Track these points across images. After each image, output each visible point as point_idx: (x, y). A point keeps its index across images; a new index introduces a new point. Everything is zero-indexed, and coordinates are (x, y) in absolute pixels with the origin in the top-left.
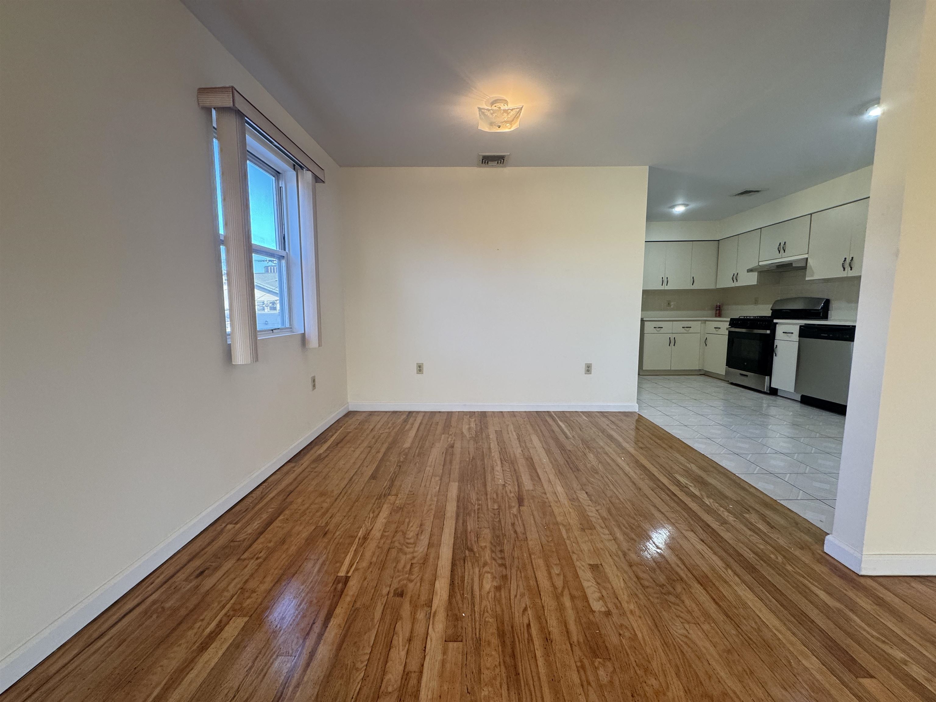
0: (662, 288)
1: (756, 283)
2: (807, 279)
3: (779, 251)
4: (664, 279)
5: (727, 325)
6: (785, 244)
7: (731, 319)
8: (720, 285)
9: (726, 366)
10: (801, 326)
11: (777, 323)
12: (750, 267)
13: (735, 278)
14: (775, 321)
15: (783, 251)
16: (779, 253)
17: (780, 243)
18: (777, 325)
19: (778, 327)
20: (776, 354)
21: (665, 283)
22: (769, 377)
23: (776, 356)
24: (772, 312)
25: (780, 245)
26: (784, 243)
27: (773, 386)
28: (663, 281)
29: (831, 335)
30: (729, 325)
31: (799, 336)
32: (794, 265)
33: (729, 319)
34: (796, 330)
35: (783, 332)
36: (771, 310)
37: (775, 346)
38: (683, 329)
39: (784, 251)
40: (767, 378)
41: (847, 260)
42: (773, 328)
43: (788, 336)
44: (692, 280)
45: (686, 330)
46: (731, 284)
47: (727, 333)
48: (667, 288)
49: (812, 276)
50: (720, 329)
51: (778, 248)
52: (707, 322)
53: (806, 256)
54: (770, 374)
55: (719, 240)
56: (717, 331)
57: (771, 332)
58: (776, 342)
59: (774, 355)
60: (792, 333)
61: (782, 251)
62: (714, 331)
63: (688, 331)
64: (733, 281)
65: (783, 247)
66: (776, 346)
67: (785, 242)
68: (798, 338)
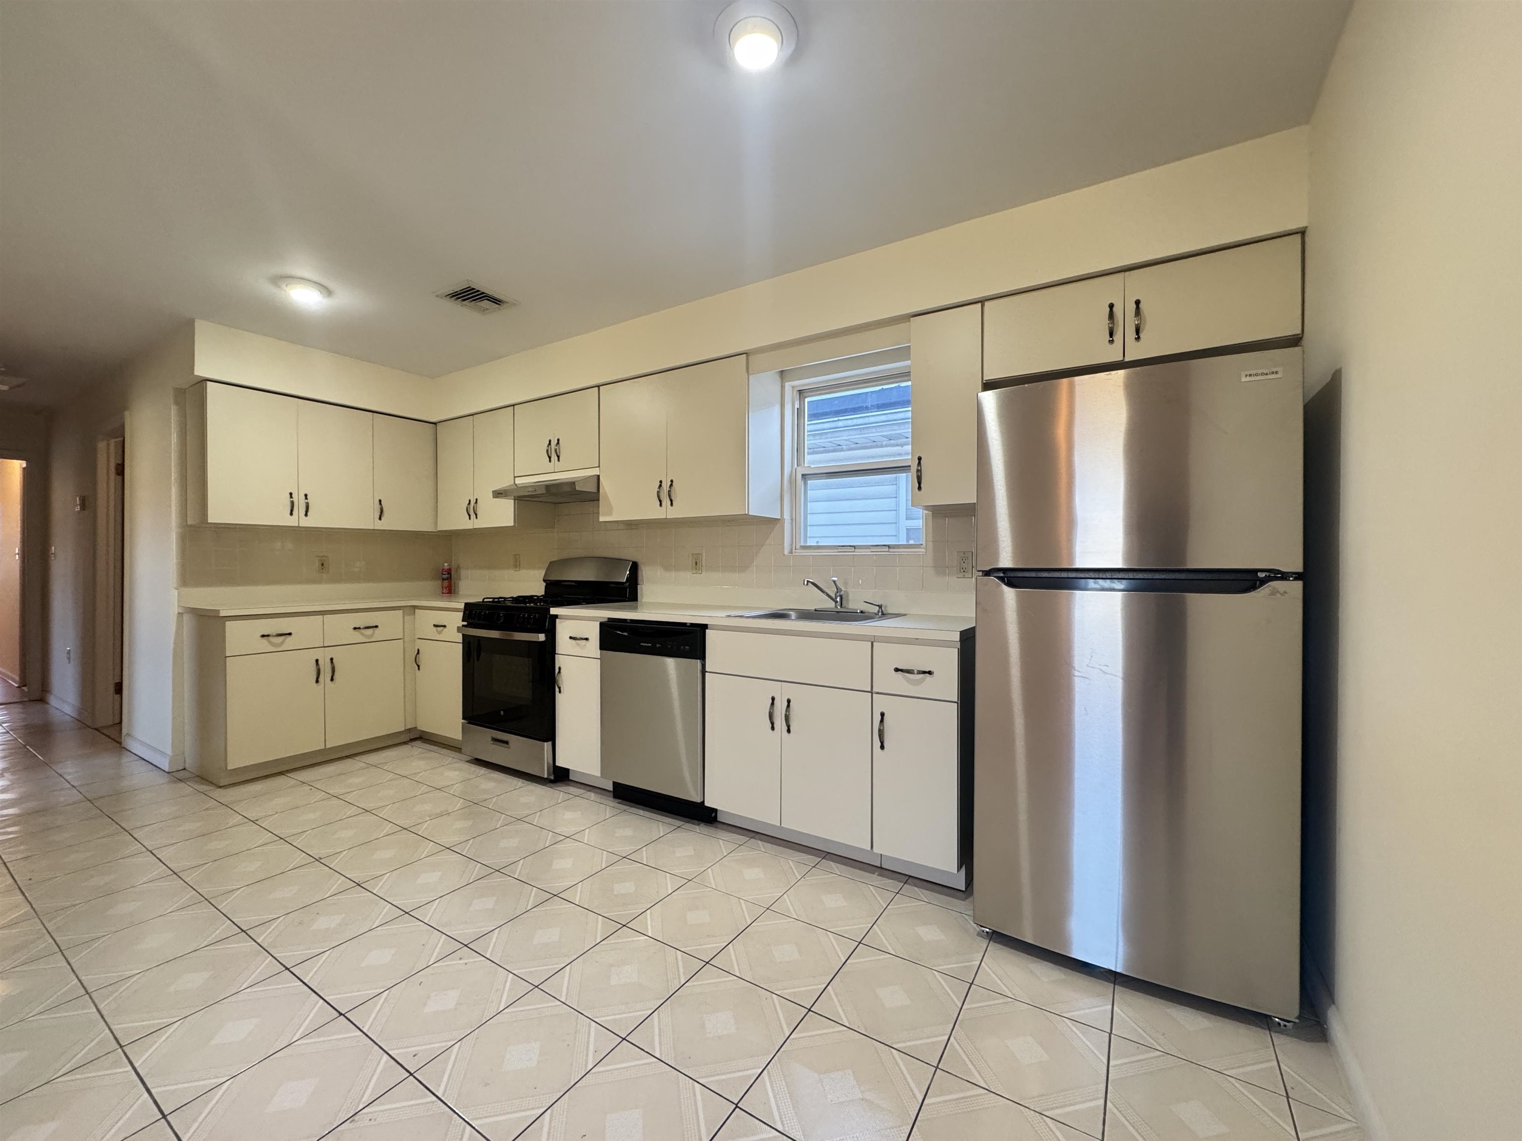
0: (292, 522)
1: (512, 524)
2: (602, 519)
3: (550, 458)
4: (295, 499)
5: (456, 620)
6: (558, 443)
7: (466, 604)
8: (445, 525)
9: (464, 718)
10: (601, 624)
11: (556, 616)
12: (498, 487)
13: (472, 510)
14: (554, 611)
15: (556, 458)
16: (550, 461)
17: (550, 441)
18: (558, 620)
19: (560, 626)
20: (559, 688)
21: (300, 509)
22: (550, 743)
23: (560, 692)
24: (546, 586)
25: (550, 444)
26: (556, 442)
27: (560, 763)
28: (292, 503)
29: (658, 645)
30: (463, 621)
31: (602, 648)
32: (578, 488)
33: (462, 606)
34: (593, 632)
35: (571, 638)
36: (544, 581)
37: (557, 671)
38: (357, 633)
39: (558, 457)
40: (547, 745)
41: (664, 484)
42: (549, 626)
43: (578, 645)
44: (379, 506)
45: (363, 634)
46: (464, 523)
47: (459, 638)
48: (305, 522)
49: (610, 513)
50: (445, 630)
51: (547, 451)
52: (417, 610)
53: (596, 472)
54: (550, 736)
55: (435, 424)
56: (439, 633)
57: (546, 636)
58: (561, 661)
59: (557, 689)
60: (587, 639)
61: (554, 457)
62: (432, 633)
63: (372, 636)
64: (469, 515)
65: (556, 450)
66: (560, 669)
67: (558, 440)
68: (599, 651)
